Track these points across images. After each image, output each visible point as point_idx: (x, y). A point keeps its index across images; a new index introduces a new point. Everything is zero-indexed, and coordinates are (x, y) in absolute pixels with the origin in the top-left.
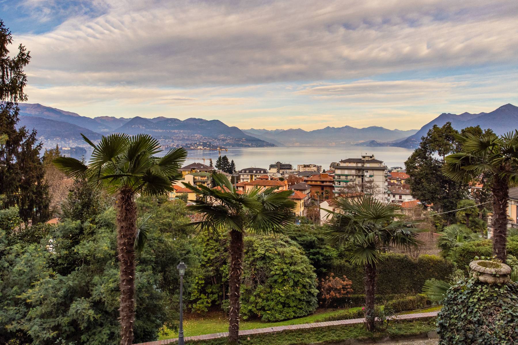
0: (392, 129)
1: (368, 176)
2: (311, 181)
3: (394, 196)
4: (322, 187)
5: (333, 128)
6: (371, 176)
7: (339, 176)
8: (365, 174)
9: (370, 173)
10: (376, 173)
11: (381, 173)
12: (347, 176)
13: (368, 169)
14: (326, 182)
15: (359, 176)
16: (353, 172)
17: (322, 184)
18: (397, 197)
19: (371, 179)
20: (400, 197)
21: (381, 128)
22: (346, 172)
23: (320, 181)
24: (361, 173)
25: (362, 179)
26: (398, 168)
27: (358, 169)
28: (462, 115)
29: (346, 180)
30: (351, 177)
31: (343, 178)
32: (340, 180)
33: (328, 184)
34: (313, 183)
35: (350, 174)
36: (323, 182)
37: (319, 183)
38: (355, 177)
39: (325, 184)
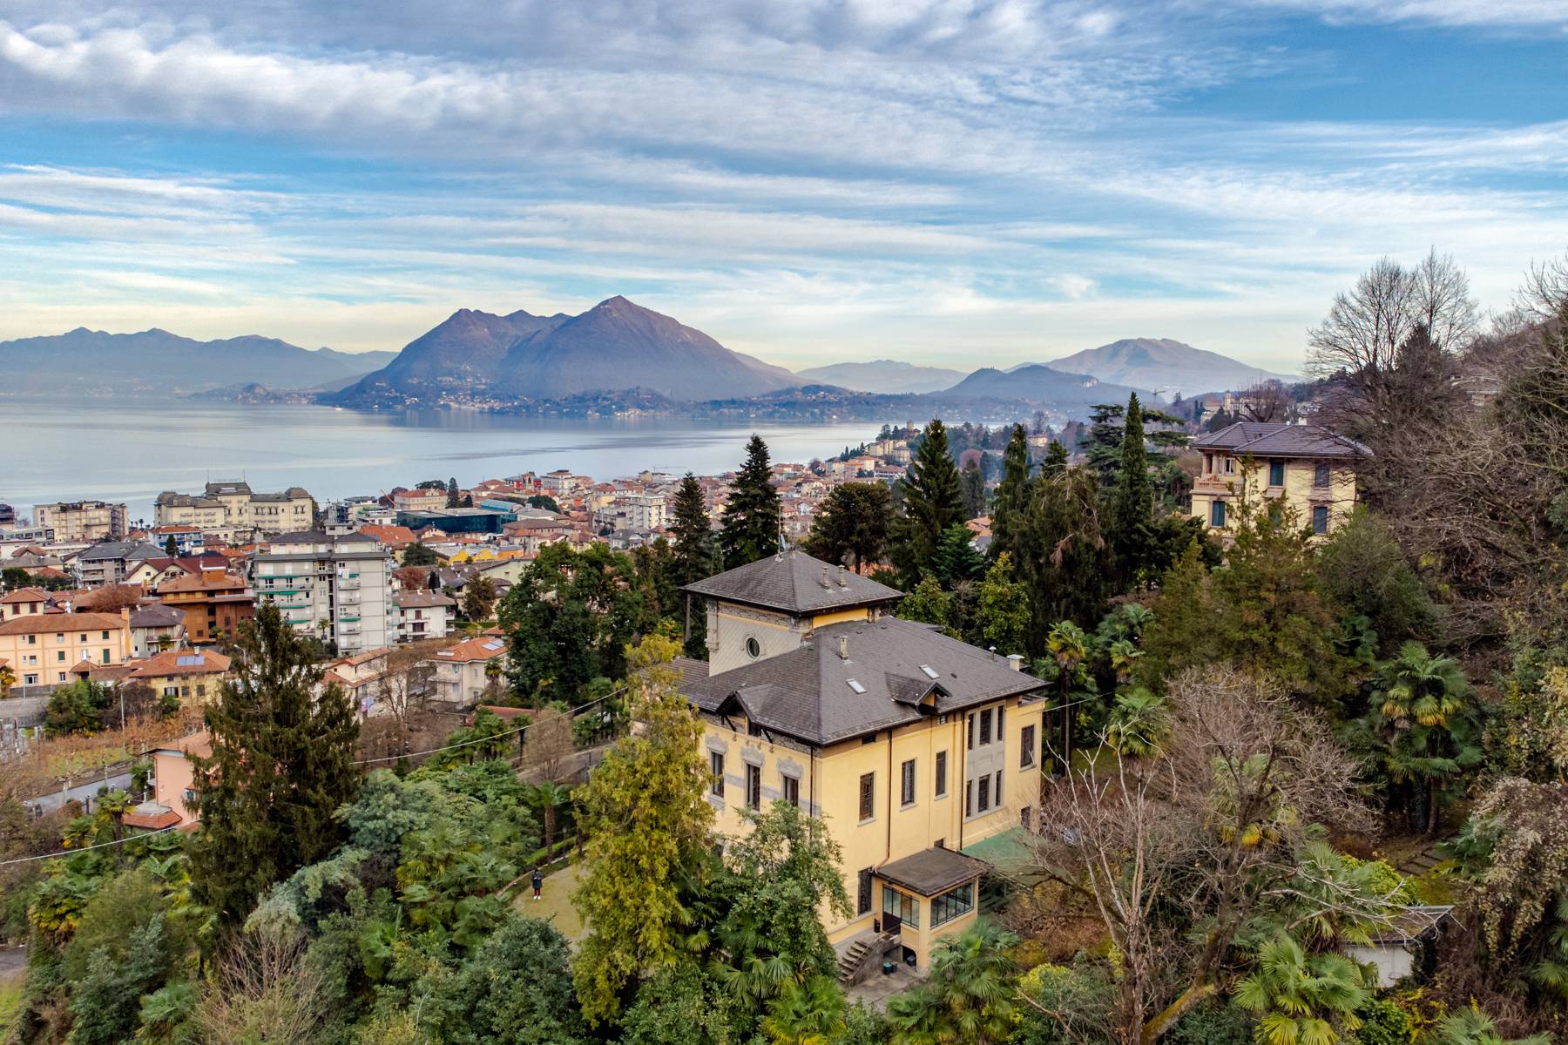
0: (312, 346)
1: (346, 576)
2: (176, 593)
3: (403, 614)
4: (212, 609)
5: (103, 334)
6: (352, 576)
7: (270, 580)
8: (340, 571)
9: (350, 567)
10: (364, 566)
11: (378, 565)
12: (290, 579)
13: (345, 559)
14: (222, 591)
15: (322, 578)
16: (307, 568)
17: (211, 600)
18: (411, 614)
19: (355, 581)
20: (418, 615)
21: (277, 344)
22: (289, 569)
23: (203, 592)
24: (327, 570)
25: (331, 583)
26: (364, 500)
27: (322, 561)
28: (511, 317)
29: (288, 589)
30: (302, 582)
31: (280, 584)
32: (272, 590)
33: (227, 597)
34: (183, 598)
35: (298, 573)
36: (211, 593)
37: (199, 597)
38: (311, 580)
39: (218, 598)
